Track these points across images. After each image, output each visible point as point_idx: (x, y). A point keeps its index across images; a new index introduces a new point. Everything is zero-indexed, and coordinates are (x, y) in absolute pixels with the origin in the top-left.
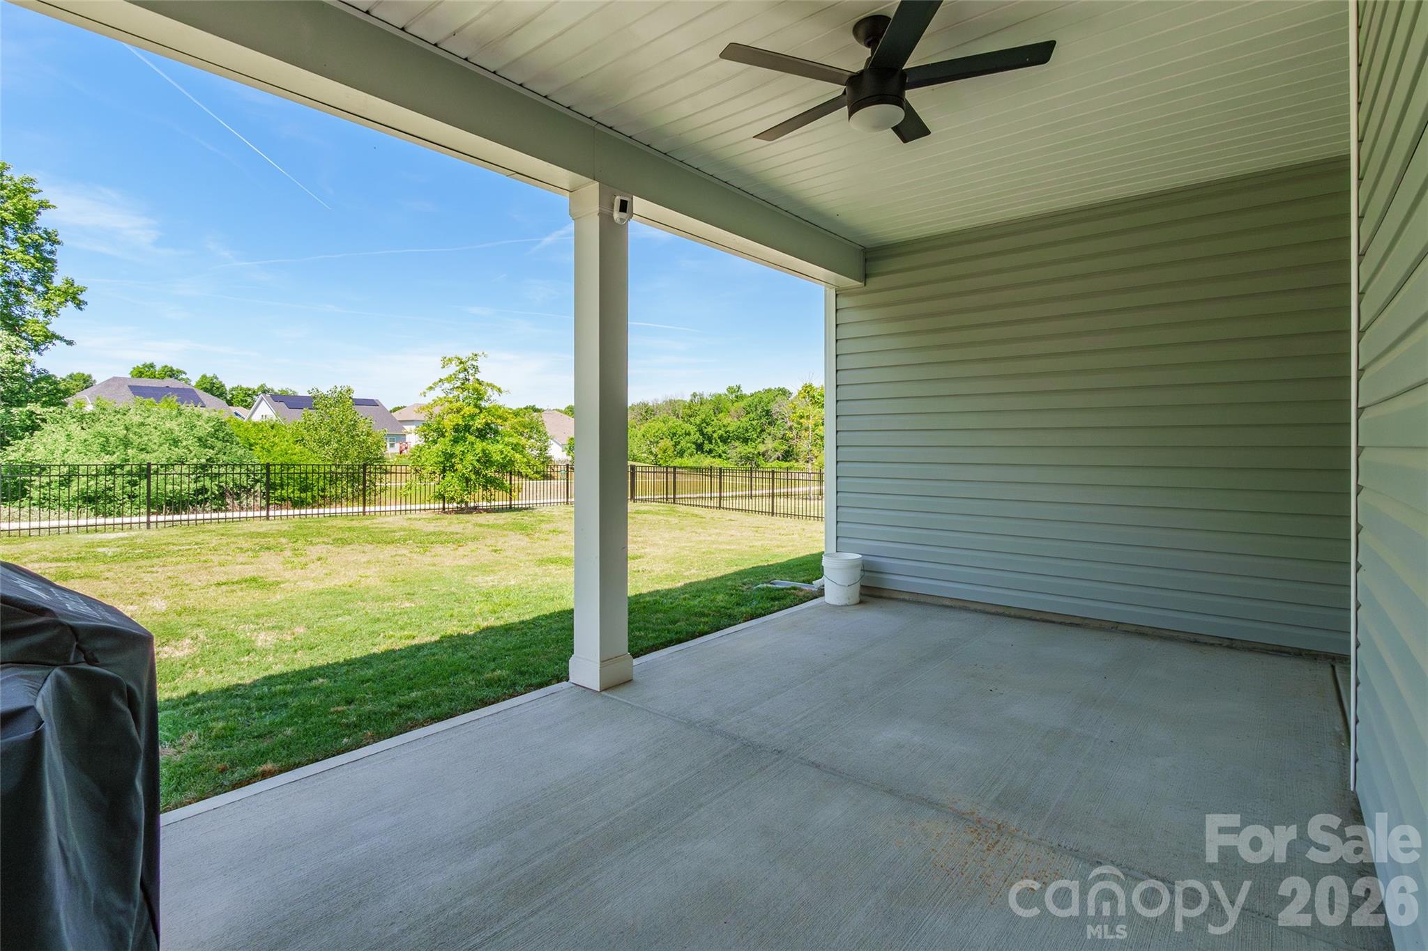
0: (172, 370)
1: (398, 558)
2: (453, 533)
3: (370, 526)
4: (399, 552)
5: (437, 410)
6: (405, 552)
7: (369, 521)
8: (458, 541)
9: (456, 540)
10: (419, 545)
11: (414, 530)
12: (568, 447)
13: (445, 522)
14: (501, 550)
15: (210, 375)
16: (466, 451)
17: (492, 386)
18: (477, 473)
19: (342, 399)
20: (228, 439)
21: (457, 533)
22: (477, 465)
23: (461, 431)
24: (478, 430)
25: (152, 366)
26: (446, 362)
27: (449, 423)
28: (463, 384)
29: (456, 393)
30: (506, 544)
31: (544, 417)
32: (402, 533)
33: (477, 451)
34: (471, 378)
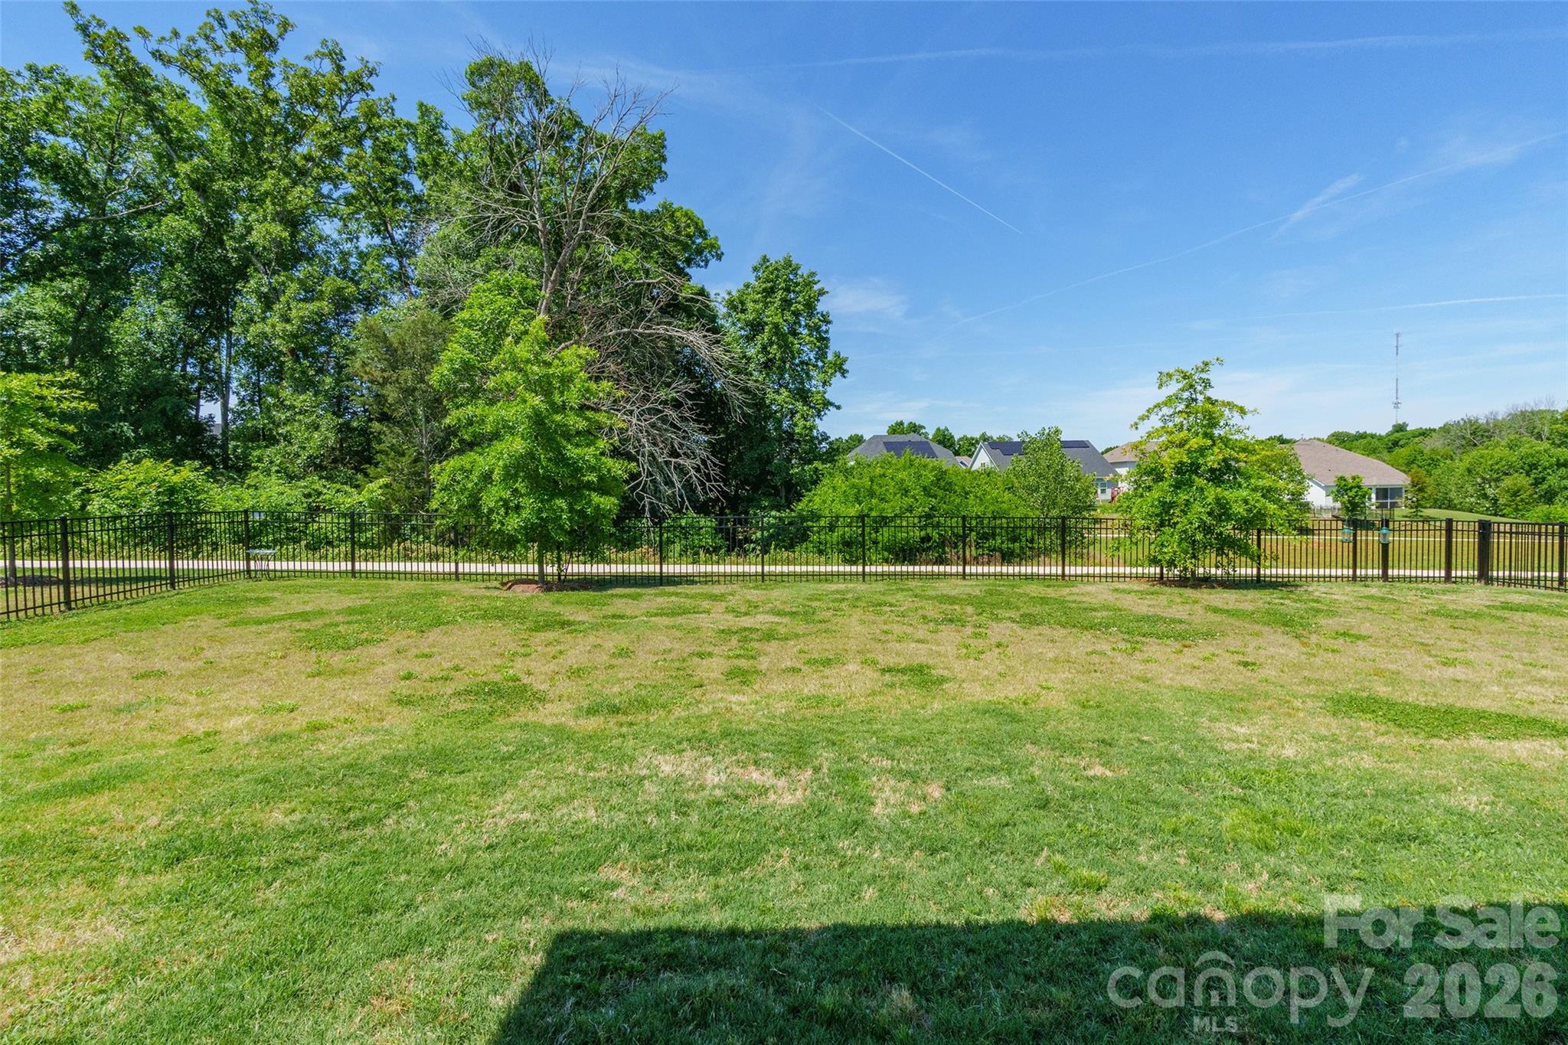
0: (915, 426)
1: (1096, 659)
2: (1173, 621)
3: (1067, 598)
4: (1098, 647)
5: (1152, 447)
6: (1105, 647)
7: (1067, 590)
8: (1184, 636)
9: (1180, 634)
10: (1126, 637)
11: (1120, 610)
12: (1335, 489)
13: (1163, 600)
14: (1254, 664)
15: (942, 428)
16: (1192, 500)
17: (1230, 405)
18: (1206, 529)
19: (1050, 441)
20: (949, 488)
21: (1181, 622)
22: (1209, 520)
23: (1186, 473)
24: (1212, 471)
25: (902, 423)
26: (1164, 379)
27: (1169, 459)
28: (1187, 407)
29: (1178, 420)
30: (1262, 652)
31: (1298, 449)
32: (1105, 613)
33: (1209, 500)
34: (1200, 397)
